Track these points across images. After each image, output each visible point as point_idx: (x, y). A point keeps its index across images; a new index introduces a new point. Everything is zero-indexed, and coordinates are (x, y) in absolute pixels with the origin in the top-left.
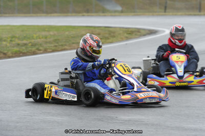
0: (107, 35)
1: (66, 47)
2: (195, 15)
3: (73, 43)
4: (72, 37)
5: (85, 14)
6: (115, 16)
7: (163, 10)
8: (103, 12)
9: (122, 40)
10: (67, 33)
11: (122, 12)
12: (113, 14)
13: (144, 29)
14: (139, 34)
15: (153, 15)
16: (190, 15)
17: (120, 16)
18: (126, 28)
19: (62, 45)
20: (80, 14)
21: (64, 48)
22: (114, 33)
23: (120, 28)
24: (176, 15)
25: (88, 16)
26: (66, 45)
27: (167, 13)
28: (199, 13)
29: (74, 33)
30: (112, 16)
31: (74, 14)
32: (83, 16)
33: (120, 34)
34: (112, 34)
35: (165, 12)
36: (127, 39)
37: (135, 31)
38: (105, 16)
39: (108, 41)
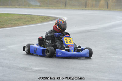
0: (30, 20)
1: (4, 26)
2: (82, 9)
3: (9, 24)
4: (8, 20)
5: (17, 7)
6: (35, 8)
7: (64, 6)
8: (29, 6)
9: (38, 23)
10: (6, 18)
11: (40, 6)
12: (34, 7)
13: (52, 17)
14: (49, 19)
15: (57, 9)
16: (80, 9)
17: (38, 8)
18: (41, 16)
19: (2, 25)
20: (15, 7)
21: (3, 26)
22: (34, 18)
23: (38, 15)
24: (71, 9)
25: (19, 8)
26: (4, 25)
27: (66, 8)
28: (85, 8)
29: (10, 18)
30: (33, 8)
31: (11, 7)
32: (16, 7)
33: (37, 19)
34: (33, 19)
35: (65, 7)
36: (42, 22)
37: (46, 18)
38: (29, 8)
39: (30, 23)
